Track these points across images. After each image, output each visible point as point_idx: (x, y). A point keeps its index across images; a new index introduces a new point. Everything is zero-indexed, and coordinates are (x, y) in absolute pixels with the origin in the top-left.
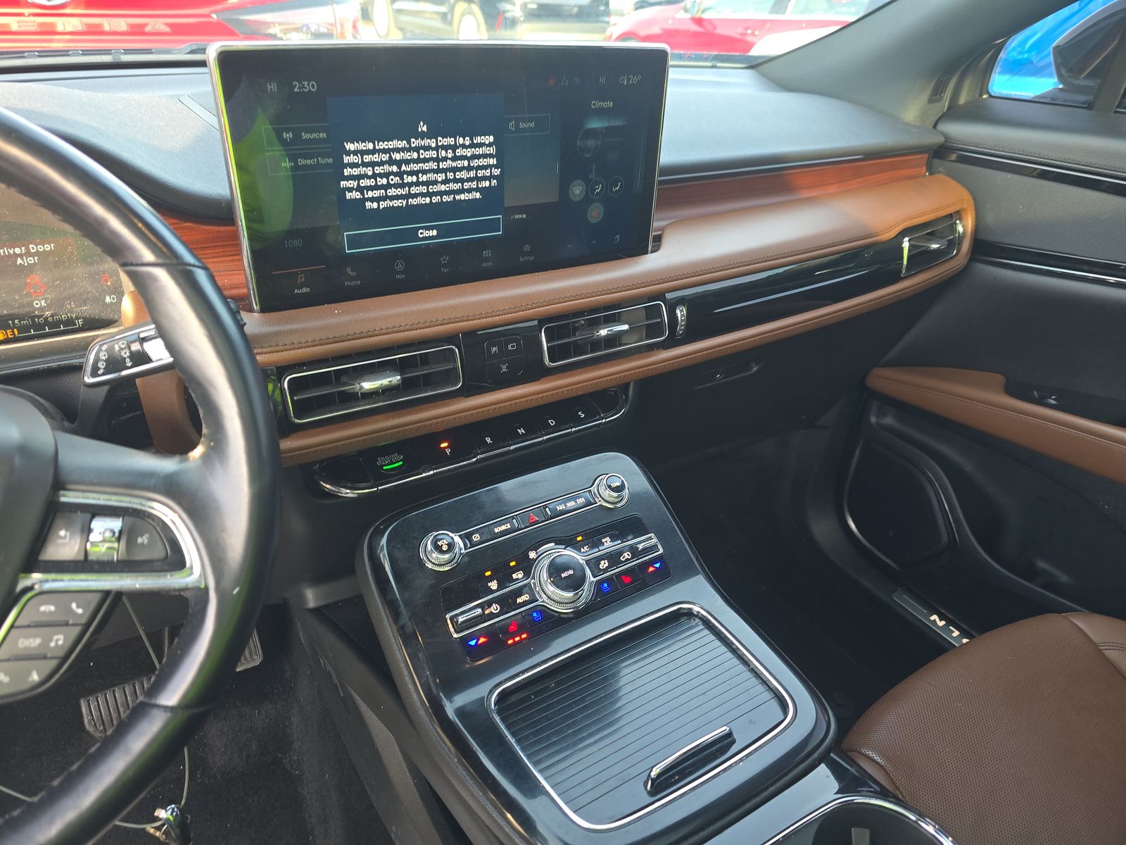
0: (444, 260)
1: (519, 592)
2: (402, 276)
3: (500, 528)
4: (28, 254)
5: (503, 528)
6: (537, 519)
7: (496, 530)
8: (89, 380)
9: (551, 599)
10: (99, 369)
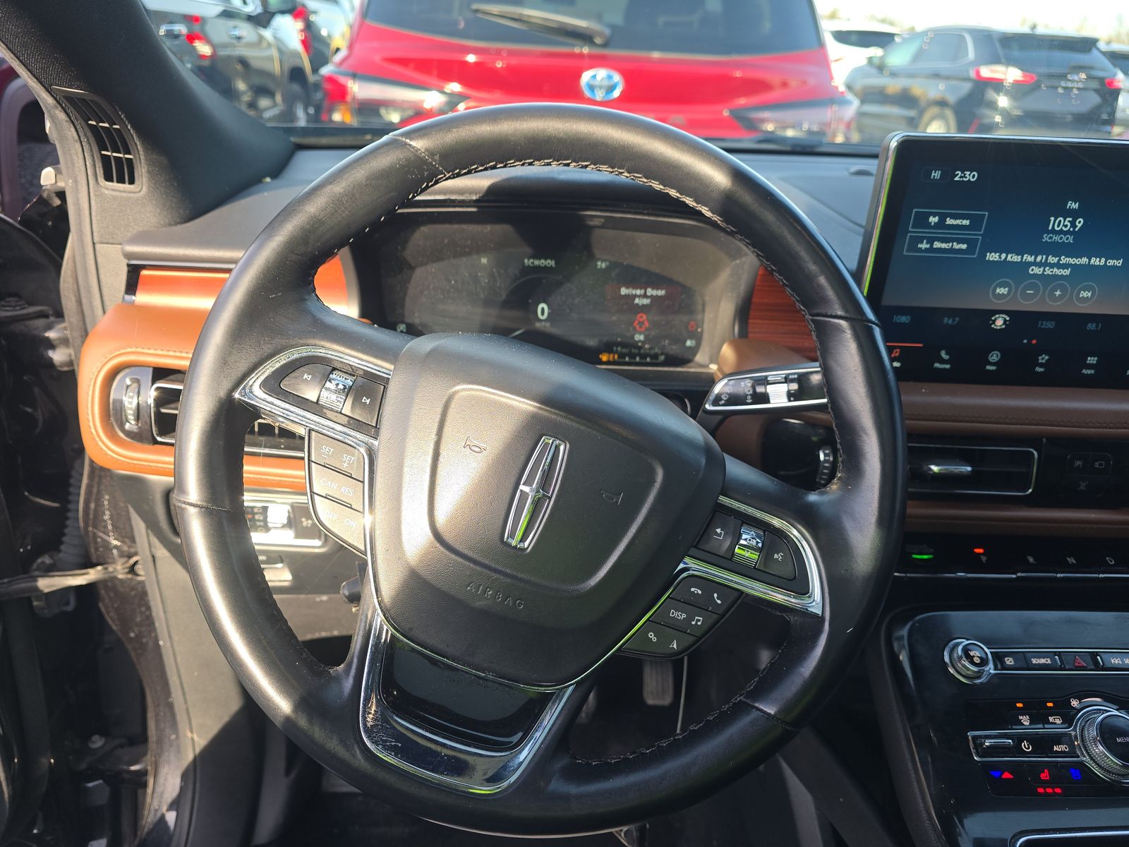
0: (1043, 359)
1: (1058, 739)
2: (993, 368)
3: (1038, 660)
4: (645, 296)
5: (1043, 661)
6: (1085, 665)
7: (1034, 661)
8: (708, 407)
9: (1094, 761)
10: (721, 399)
